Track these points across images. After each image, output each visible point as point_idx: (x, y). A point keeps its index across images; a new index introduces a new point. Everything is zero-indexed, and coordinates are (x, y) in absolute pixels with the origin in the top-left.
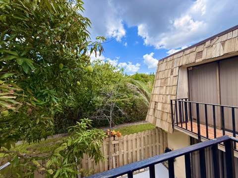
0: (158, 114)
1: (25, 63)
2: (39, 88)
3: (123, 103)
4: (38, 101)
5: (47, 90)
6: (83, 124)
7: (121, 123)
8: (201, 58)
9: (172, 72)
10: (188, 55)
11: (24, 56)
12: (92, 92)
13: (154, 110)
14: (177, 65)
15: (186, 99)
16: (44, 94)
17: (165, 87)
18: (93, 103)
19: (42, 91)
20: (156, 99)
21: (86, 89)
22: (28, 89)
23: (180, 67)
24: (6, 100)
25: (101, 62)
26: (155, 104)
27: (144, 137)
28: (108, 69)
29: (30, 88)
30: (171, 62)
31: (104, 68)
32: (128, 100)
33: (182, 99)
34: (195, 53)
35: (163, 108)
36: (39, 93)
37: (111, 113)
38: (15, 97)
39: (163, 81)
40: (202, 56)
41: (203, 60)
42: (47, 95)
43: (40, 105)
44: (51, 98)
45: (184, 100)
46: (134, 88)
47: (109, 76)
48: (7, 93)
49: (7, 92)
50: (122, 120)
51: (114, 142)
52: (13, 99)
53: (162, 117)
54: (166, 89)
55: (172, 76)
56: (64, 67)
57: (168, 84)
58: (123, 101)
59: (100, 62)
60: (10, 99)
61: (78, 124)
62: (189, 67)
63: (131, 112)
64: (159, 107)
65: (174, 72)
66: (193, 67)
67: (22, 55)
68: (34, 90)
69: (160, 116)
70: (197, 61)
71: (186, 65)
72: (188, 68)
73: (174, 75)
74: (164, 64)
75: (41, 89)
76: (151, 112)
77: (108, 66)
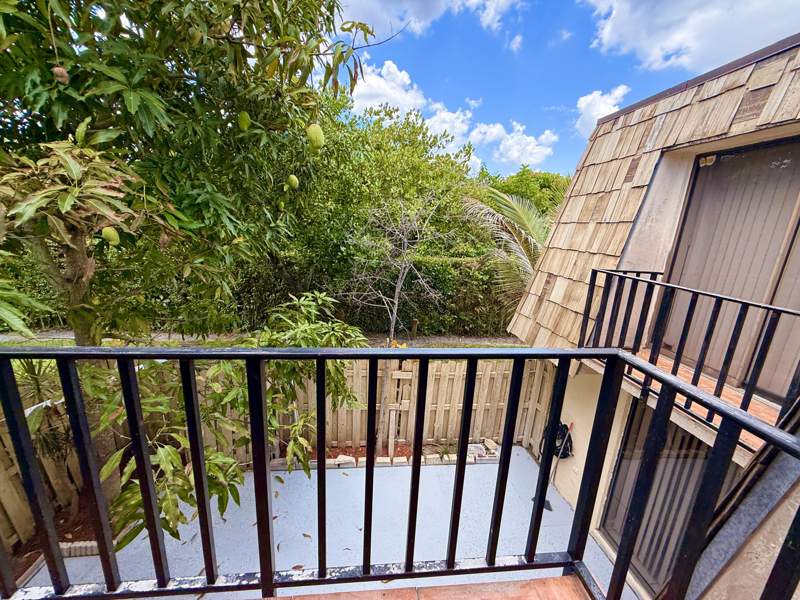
0: (548, 314)
1: (144, 107)
2: (188, 183)
3: (455, 272)
4: (186, 219)
5: (207, 192)
6: (306, 302)
7: (439, 333)
8: (758, 115)
9: (633, 168)
10: (712, 103)
11: (141, 84)
12: (349, 217)
13: (541, 299)
14: (656, 142)
15: (654, 275)
16: (199, 200)
17: (591, 226)
18: (349, 255)
19: (195, 192)
20: (553, 263)
21: (331, 205)
22: (157, 183)
23: (665, 151)
24: (104, 200)
25: (394, 115)
26: (548, 282)
27: (492, 379)
28: (412, 143)
29: (163, 178)
30: (642, 128)
31: (399, 139)
32: (473, 262)
33: (638, 274)
34: (740, 94)
35: (568, 297)
36: (188, 196)
37: (398, 290)
38: (122, 195)
39: (593, 200)
40: (760, 108)
41: (760, 129)
42: (206, 205)
43: (190, 230)
44: (218, 216)
45: (647, 278)
46: (489, 221)
47: (414, 168)
48: (105, 184)
49: (105, 179)
50: (442, 323)
51: (398, 375)
52: (116, 198)
53: (557, 325)
54: (596, 231)
55: (629, 185)
56: (253, 126)
57: (607, 217)
58: (455, 266)
59: (389, 114)
60: (112, 197)
61: (291, 300)
62: (705, 155)
63: (477, 304)
64: (558, 292)
65: (639, 170)
66: (719, 154)
67: (137, 79)
68: (173, 187)
69: (552, 322)
70: (736, 130)
71: (692, 143)
72: (698, 157)
73: (636, 182)
74: (616, 136)
75: (193, 187)
76: (528, 305)
77: (415, 132)
